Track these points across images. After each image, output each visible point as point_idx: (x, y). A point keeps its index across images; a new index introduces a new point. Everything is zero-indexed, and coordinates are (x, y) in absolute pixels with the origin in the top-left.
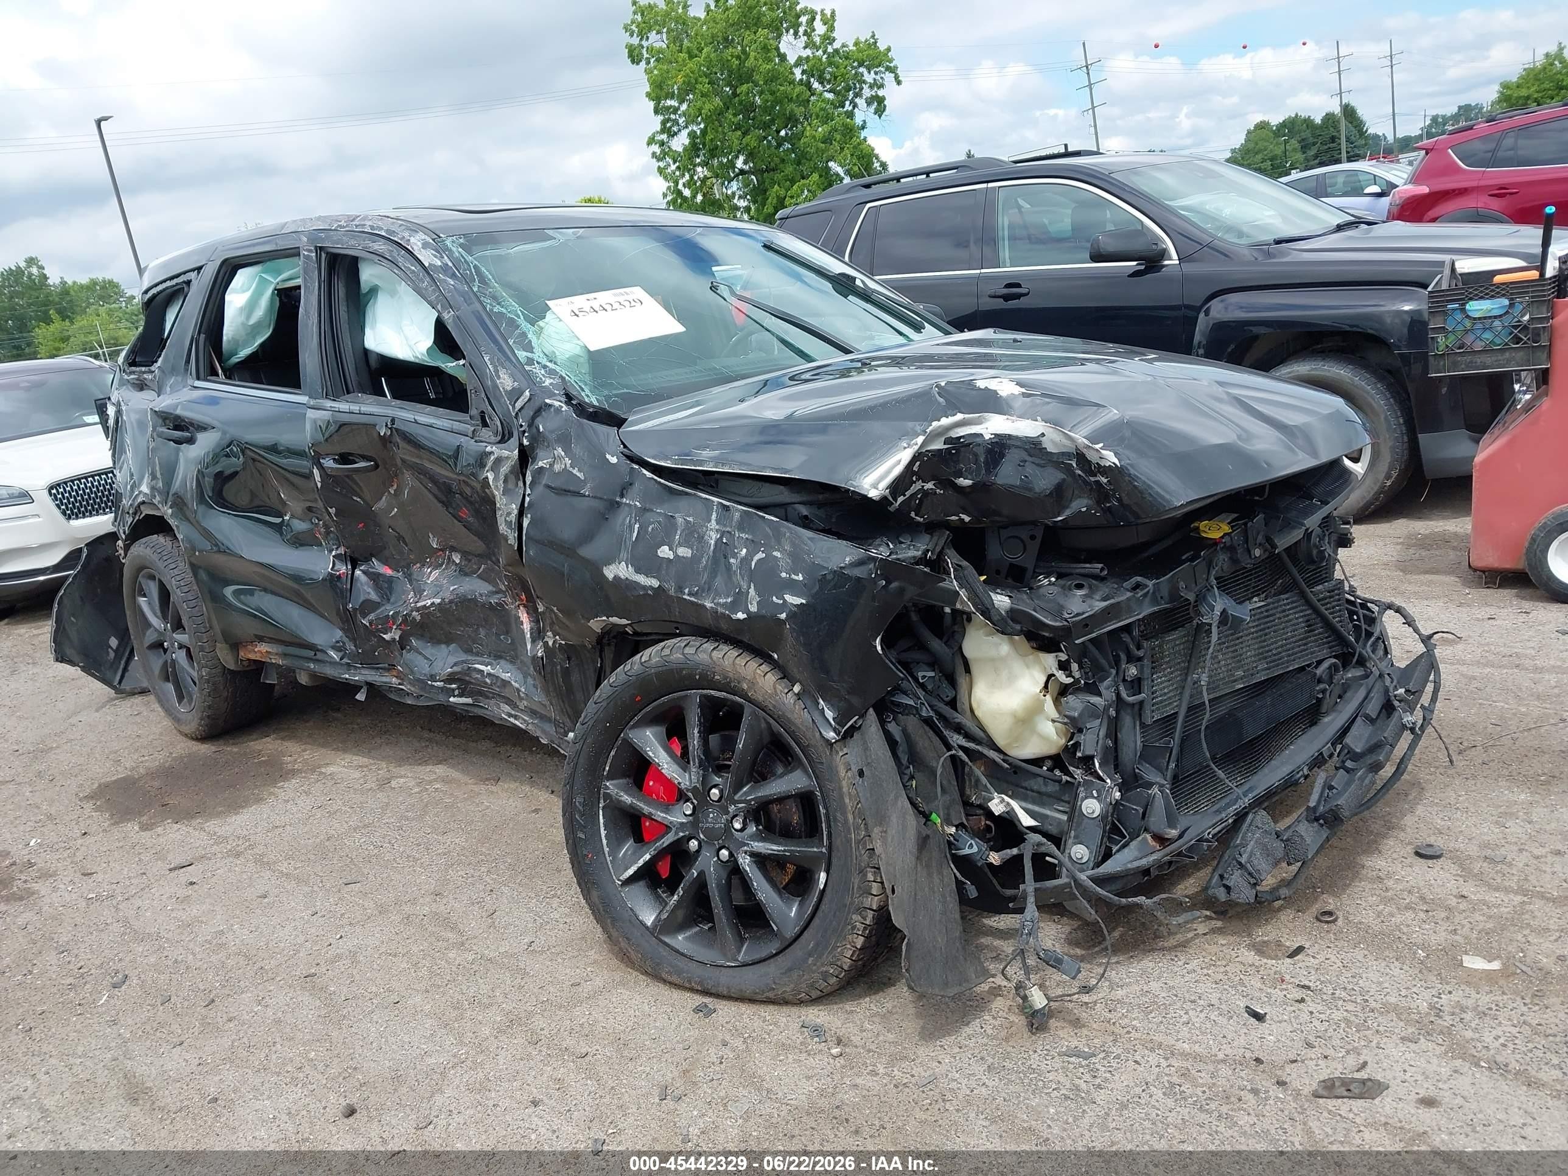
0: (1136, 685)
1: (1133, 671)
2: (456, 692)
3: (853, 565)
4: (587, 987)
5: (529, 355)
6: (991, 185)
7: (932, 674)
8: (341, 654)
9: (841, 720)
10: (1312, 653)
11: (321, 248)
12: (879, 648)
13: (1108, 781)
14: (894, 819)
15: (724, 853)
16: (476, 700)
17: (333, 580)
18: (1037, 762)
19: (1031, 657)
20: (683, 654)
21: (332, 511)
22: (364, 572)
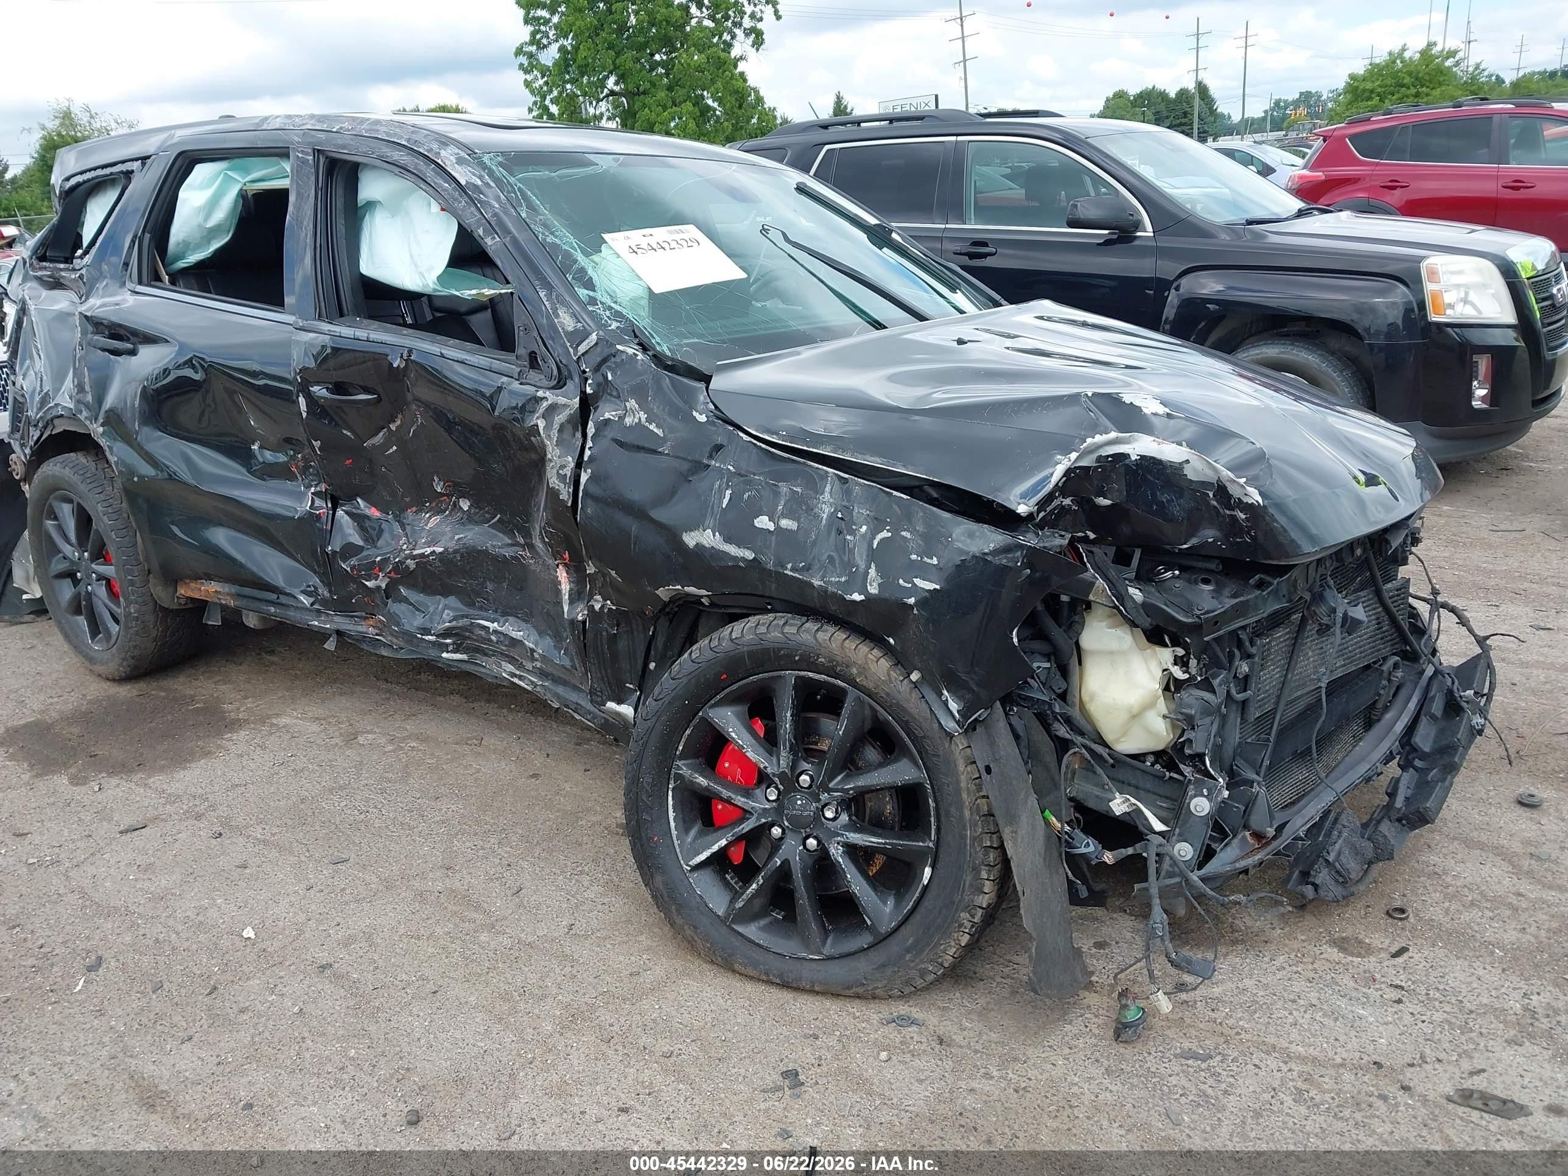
0: (1244, 683)
1: (1245, 668)
2: (451, 648)
3: (995, 552)
5: (591, 293)
6: (960, 138)
7: (1048, 665)
8: (312, 600)
9: (965, 713)
10: (1379, 650)
11: (319, 151)
12: (1015, 640)
13: (1221, 780)
15: (812, 843)
16: (471, 657)
17: (311, 518)
19: (1148, 651)
20: (783, 633)
21: (317, 444)
22: (347, 512)
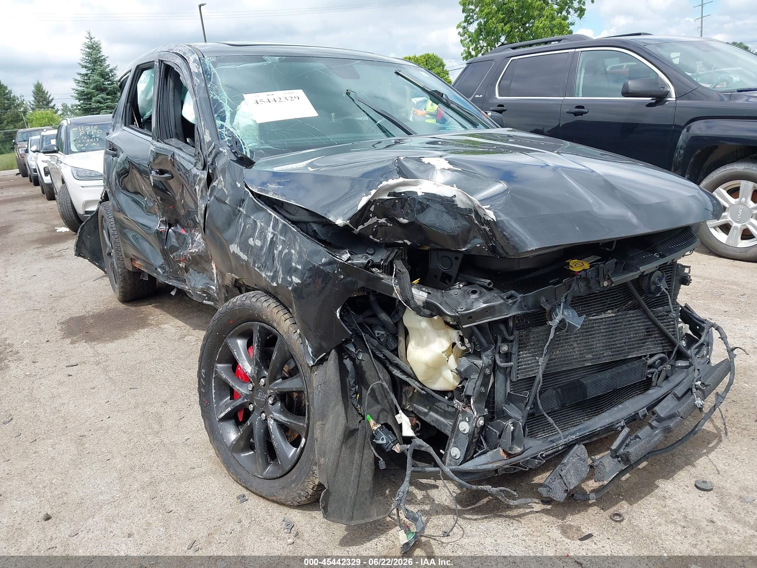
0: (507, 357)
1: (505, 348)
2: (206, 298)
3: (325, 264)
4: (197, 471)
5: (222, 123)
6: (577, 50)
7: (383, 333)
8: (164, 271)
9: (316, 354)
10: (648, 349)
11: (162, 61)
12: (338, 315)
13: (475, 413)
14: (331, 418)
15: (264, 415)
16: (215, 304)
17: (159, 233)
18: (443, 393)
19: (442, 331)
20: (250, 301)
21: (159, 198)
22: (174, 232)
